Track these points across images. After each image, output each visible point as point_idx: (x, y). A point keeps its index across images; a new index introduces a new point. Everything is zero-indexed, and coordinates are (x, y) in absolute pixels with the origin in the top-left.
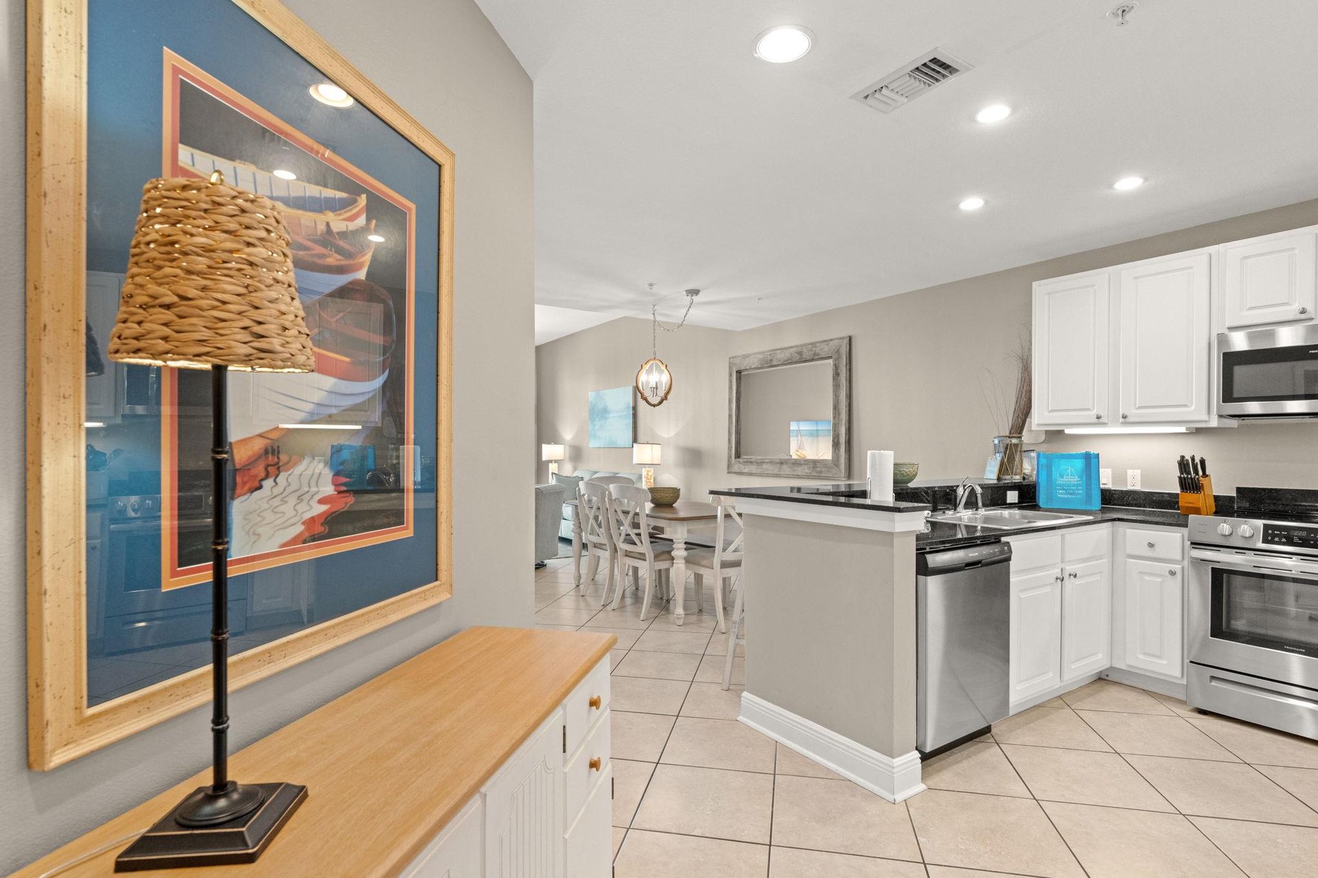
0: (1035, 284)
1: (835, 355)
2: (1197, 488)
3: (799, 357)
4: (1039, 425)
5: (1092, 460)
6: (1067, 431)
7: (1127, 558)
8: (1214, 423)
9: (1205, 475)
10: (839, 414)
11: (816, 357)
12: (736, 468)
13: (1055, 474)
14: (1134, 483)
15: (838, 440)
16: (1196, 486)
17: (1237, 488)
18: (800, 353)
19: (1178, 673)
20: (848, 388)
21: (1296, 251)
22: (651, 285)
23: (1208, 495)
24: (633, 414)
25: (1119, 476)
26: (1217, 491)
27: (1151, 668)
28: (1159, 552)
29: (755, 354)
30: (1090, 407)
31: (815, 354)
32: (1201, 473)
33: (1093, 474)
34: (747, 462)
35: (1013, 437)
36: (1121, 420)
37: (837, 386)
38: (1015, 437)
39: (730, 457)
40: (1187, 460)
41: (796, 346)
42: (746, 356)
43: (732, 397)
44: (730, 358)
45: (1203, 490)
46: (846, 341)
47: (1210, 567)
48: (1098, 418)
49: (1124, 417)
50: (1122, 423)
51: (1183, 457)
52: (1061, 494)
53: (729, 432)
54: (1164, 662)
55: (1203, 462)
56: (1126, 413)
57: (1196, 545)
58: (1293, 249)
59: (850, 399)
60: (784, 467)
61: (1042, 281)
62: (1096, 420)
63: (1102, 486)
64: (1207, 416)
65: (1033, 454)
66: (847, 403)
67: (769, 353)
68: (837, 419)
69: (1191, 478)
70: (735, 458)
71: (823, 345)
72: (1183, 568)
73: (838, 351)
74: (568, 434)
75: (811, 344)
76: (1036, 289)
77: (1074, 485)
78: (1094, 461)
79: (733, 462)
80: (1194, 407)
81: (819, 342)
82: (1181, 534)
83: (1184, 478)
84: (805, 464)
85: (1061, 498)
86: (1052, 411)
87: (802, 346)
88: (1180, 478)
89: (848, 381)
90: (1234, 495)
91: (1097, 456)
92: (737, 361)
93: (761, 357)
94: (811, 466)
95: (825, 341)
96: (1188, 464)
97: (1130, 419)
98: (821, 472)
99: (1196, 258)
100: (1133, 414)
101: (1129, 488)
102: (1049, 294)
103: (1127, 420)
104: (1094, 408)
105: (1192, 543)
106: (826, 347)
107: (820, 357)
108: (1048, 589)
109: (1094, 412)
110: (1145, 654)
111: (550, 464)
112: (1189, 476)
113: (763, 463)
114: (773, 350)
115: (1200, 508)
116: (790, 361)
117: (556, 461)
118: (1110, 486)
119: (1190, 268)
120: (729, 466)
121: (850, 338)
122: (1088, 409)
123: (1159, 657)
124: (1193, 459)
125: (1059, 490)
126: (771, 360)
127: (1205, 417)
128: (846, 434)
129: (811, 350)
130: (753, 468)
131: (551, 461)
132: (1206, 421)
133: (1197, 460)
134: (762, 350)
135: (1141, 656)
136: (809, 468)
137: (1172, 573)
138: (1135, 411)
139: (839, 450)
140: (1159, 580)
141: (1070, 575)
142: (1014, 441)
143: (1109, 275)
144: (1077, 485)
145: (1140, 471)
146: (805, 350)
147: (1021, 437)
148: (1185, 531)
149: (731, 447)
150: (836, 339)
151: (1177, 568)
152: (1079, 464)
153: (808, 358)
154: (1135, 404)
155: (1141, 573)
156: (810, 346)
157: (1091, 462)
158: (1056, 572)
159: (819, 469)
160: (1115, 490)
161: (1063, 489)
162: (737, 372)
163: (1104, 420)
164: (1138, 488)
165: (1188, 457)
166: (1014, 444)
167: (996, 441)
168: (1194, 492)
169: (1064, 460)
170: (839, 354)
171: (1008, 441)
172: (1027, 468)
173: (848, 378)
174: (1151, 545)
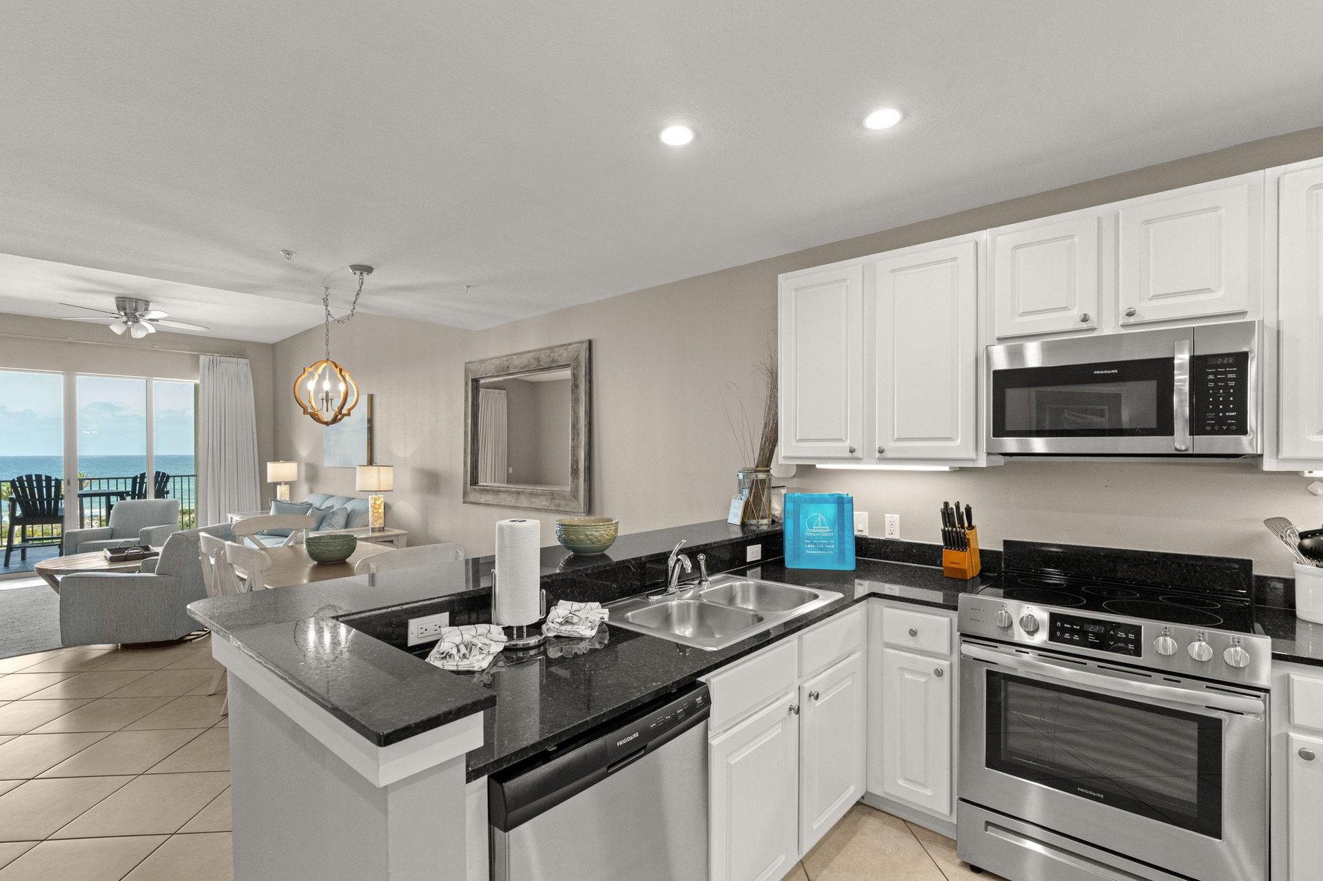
0: (781, 277)
1: (573, 364)
2: (962, 545)
3: (536, 363)
4: (786, 458)
5: (845, 505)
6: (818, 466)
7: (886, 647)
8: (982, 463)
9: (971, 527)
10: (578, 435)
11: (554, 365)
12: (472, 498)
13: (804, 523)
14: (892, 531)
15: (577, 467)
16: (962, 542)
17: (1004, 541)
18: (538, 360)
19: (946, 811)
20: (588, 403)
21: (1076, 239)
22: (288, 253)
23: (973, 549)
24: (368, 428)
25: (877, 522)
26: (983, 546)
27: (914, 800)
28: (923, 642)
29: (491, 359)
30: (844, 438)
31: (553, 361)
32: (966, 524)
33: (847, 524)
34: (483, 489)
35: (759, 471)
36: (877, 455)
37: (576, 401)
38: (762, 471)
39: (465, 483)
40: (952, 509)
41: (534, 351)
42: (482, 361)
43: (468, 410)
44: (466, 364)
45: (969, 547)
46: (585, 346)
47: (985, 669)
48: (852, 451)
49: (881, 451)
50: (879, 459)
51: (946, 504)
52: (810, 550)
53: (465, 452)
54: (929, 792)
55: (968, 510)
56: (884, 447)
57: (967, 637)
58: (1071, 237)
59: (590, 417)
60: (522, 497)
61: (788, 273)
62: (848, 454)
63: (856, 533)
64: (975, 453)
65: (783, 491)
66: (587, 422)
67: (505, 359)
68: (575, 441)
69: (956, 531)
70: (471, 485)
71: (562, 350)
72: (951, 665)
73: (577, 357)
74: (304, 451)
75: (549, 348)
76: (781, 283)
77: (825, 538)
78: (847, 506)
79: (469, 489)
80: (959, 440)
81: (557, 347)
82: (948, 619)
83: (948, 531)
84: (542, 495)
85: (810, 555)
86: (801, 440)
87: (540, 350)
88: (944, 531)
89: (588, 395)
90: (1001, 549)
91: (851, 501)
92: (473, 367)
93: (498, 362)
94: (550, 497)
95: (564, 345)
96: (953, 514)
97: (888, 454)
98: (559, 505)
99: (961, 246)
100: (892, 447)
101: (887, 536)
102: (796, 290)
103: (885, 455)
104: (847, 438)
105: (962, 635)
106: (565, 352)
107: (558, 364)
108: (777, 731)
109: (847, 444)
110: (906, 779)
111: (278, 487)
112: (954, 529)
113: (500, 491)
114: (510, 355)
115: (965, 570)
116: (526, 369)
117: (286, 483)
118: (866, 533)
119: (955, 259)
120: (465, 495)
121: (590, 342)
122: (840, 440)
123: (924, 786)
124: (958, 506)
125: (808, 544)
126: (508, 367)
127: (972, 455)
128: (585, 459)
129: (549, 356)
130: (489, 498)
131: (280, 484)
132: (974, 460)
133: (962, 509)
134: (498, 354)
135: (901, 782)
136: (547, 500)
137: (939, 673)
138: (892, 444)
139: (578, 479)
140: (923, 680)
141: (810, 696)
142: (761, 476)
143: (863, 267)
144: (829, 538)
145: (898, 516)
146: (543, 356)
147: (769, 471)
148: (954, 615)
149: (467, 471)
150: (576, 343)
151: (944, 664)
152: (831, 510)
153: (546, 366)
154: (894, 436)
155: (902, 669)
156: (548, 351)
157: (843, 505)
158: (791, 698)
159: (557, 502)
160: (872, 539)
161: (813, 544)
162: (473, 380)
163: (858, 454)
164: (896, 536)
165: (952, 505)
166: (761, 480)
167: (741, 476)
168: (959, 550)
169: (813, 505)
170: (578, 362)
171: (753, 476)
172: (777, 508)
173: (588, 391)
174: (913, 633)
